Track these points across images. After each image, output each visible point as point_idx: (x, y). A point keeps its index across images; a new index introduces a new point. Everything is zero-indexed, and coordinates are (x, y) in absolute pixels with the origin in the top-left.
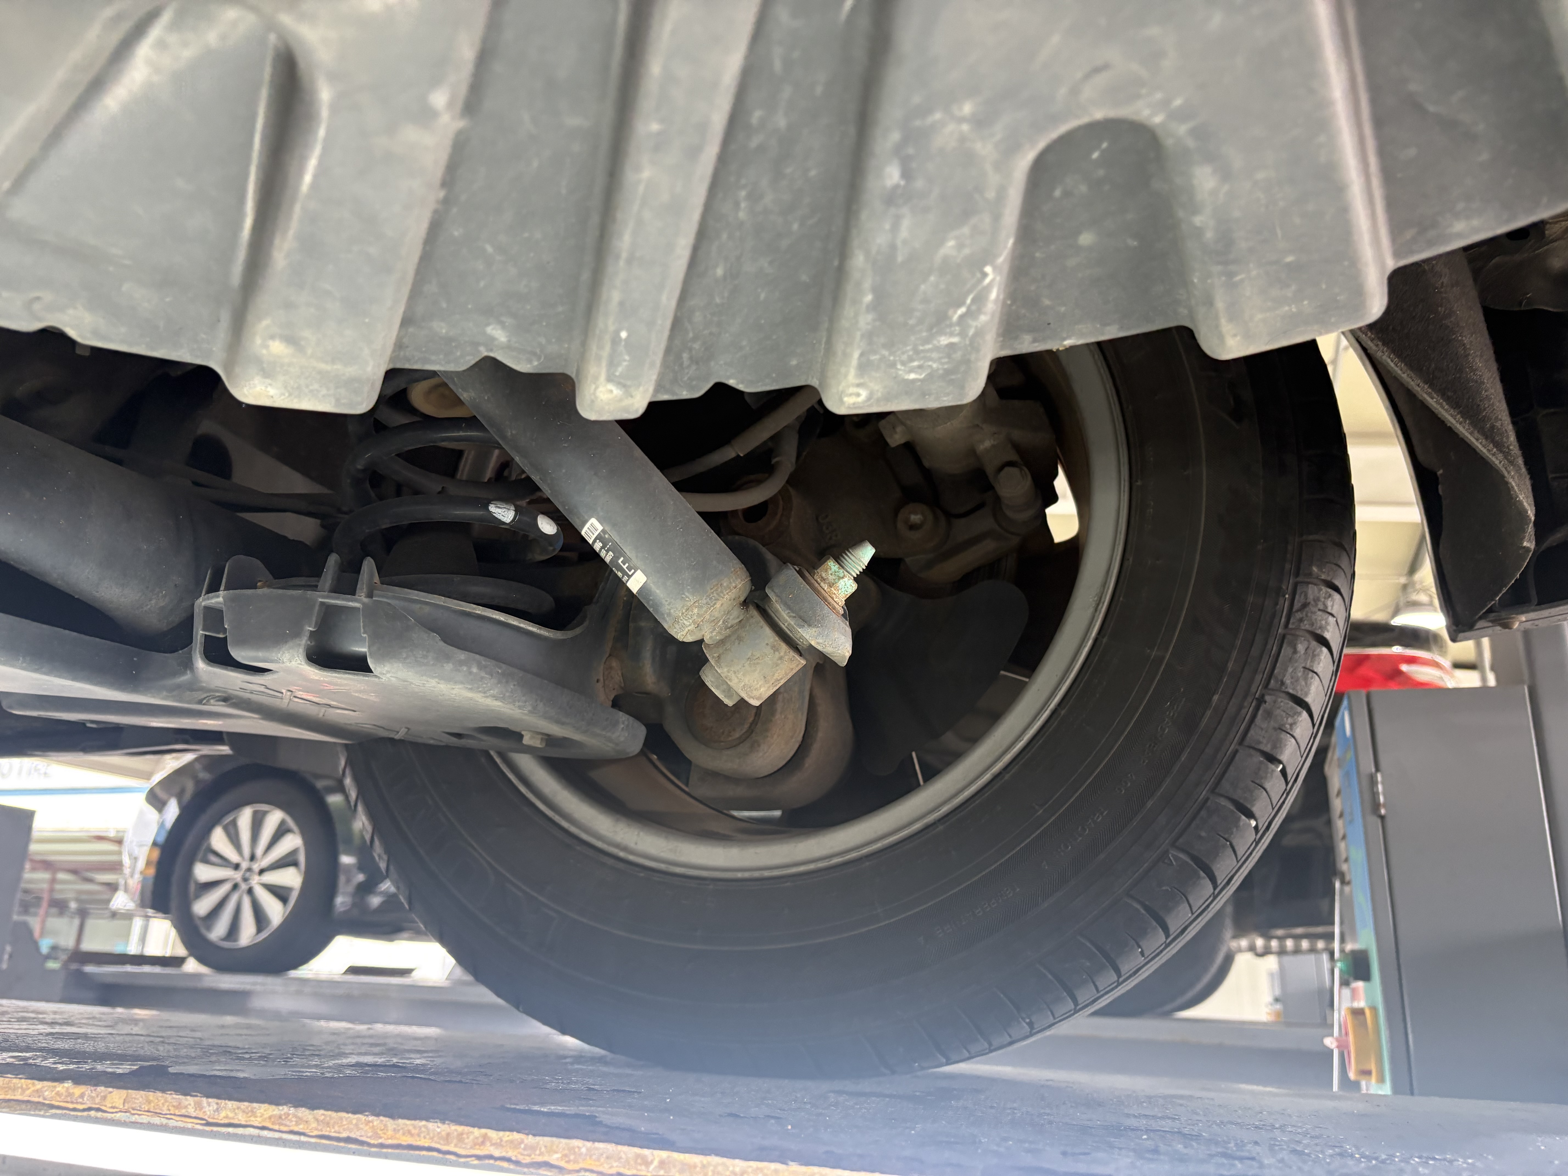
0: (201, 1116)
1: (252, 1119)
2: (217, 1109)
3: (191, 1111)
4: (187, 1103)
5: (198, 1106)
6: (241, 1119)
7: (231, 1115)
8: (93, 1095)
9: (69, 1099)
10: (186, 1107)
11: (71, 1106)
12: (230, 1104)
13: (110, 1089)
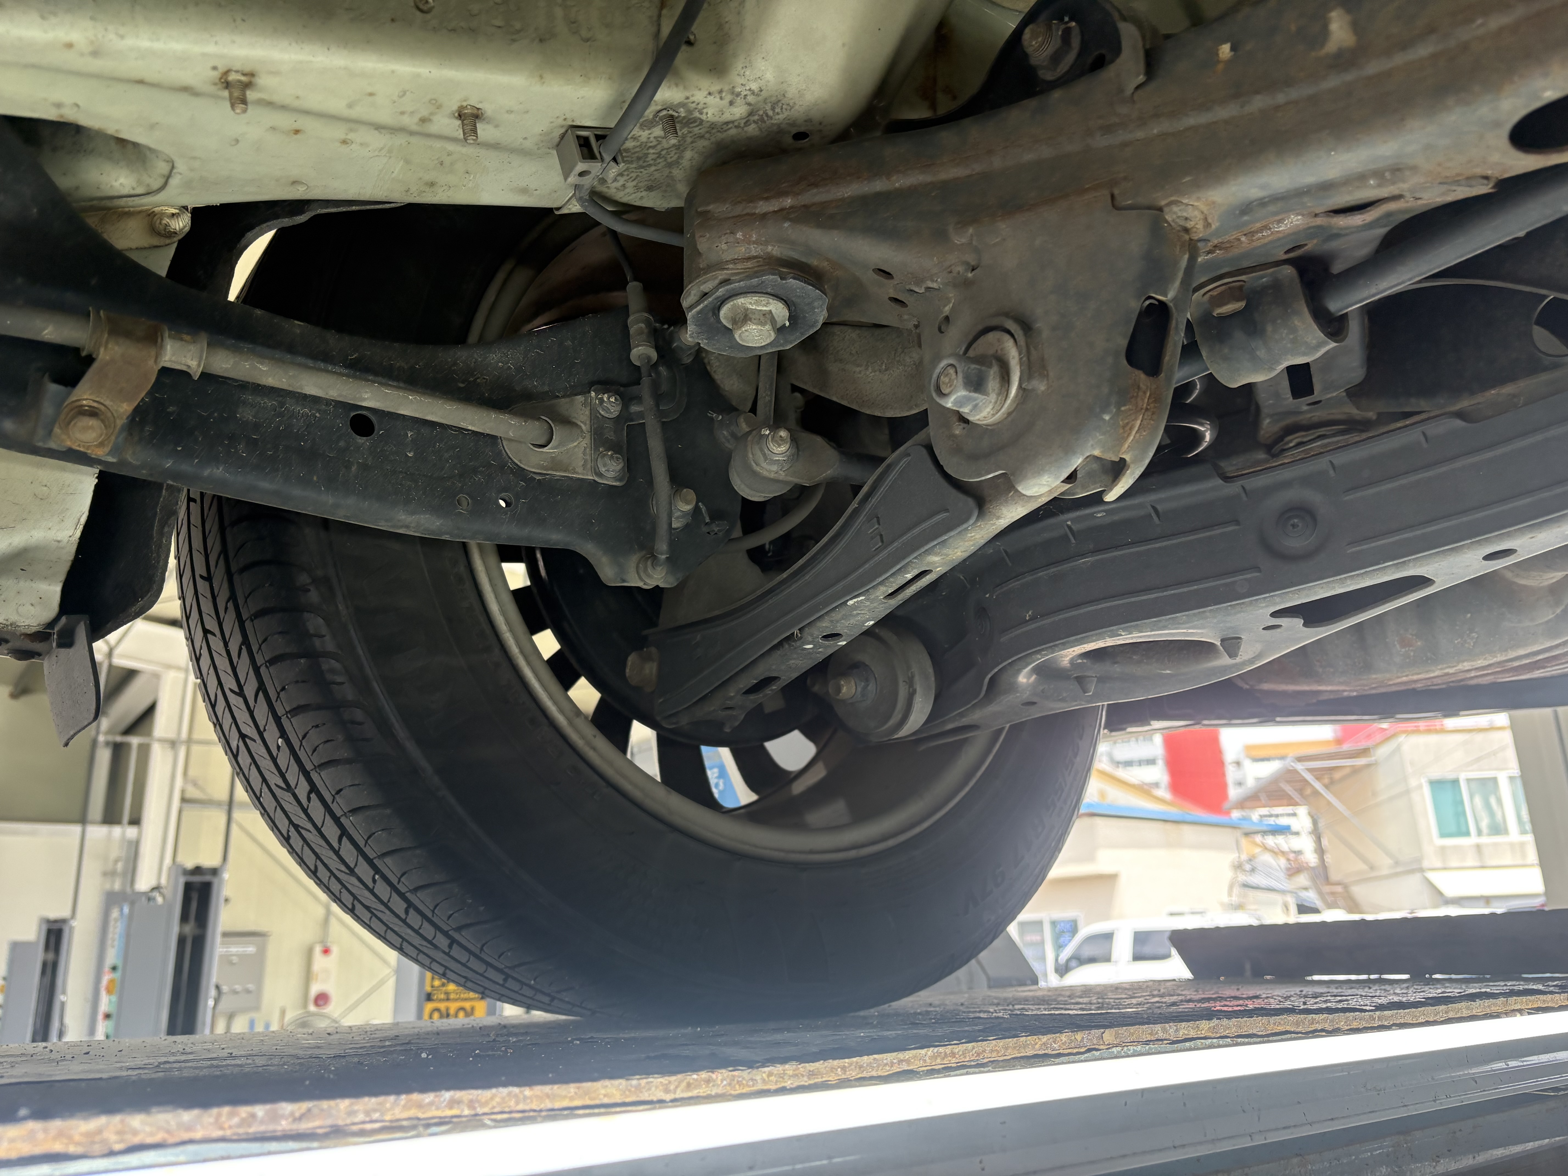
0: (1168, 1037)
1: (1199, 1033)
2: (1177, 1030)
3: (1161, 1035)
4: (1156, 1029)
5: (1164, 1030)
6: (1192, 1034)
7: (1186, 1032)
8: (1089, 1037)
9: (1073, 1045)
10: (1157, 1033)
11: (1075, 1051)
12: (1183, 1024)
13: (1102, 1030)
